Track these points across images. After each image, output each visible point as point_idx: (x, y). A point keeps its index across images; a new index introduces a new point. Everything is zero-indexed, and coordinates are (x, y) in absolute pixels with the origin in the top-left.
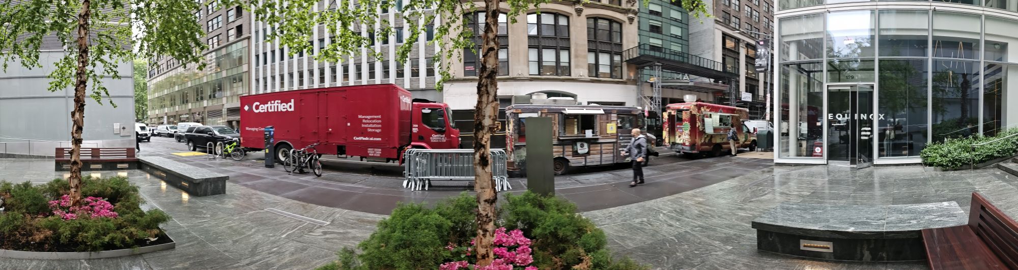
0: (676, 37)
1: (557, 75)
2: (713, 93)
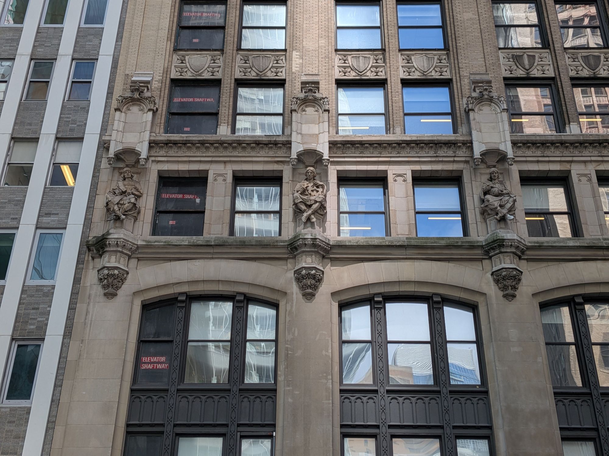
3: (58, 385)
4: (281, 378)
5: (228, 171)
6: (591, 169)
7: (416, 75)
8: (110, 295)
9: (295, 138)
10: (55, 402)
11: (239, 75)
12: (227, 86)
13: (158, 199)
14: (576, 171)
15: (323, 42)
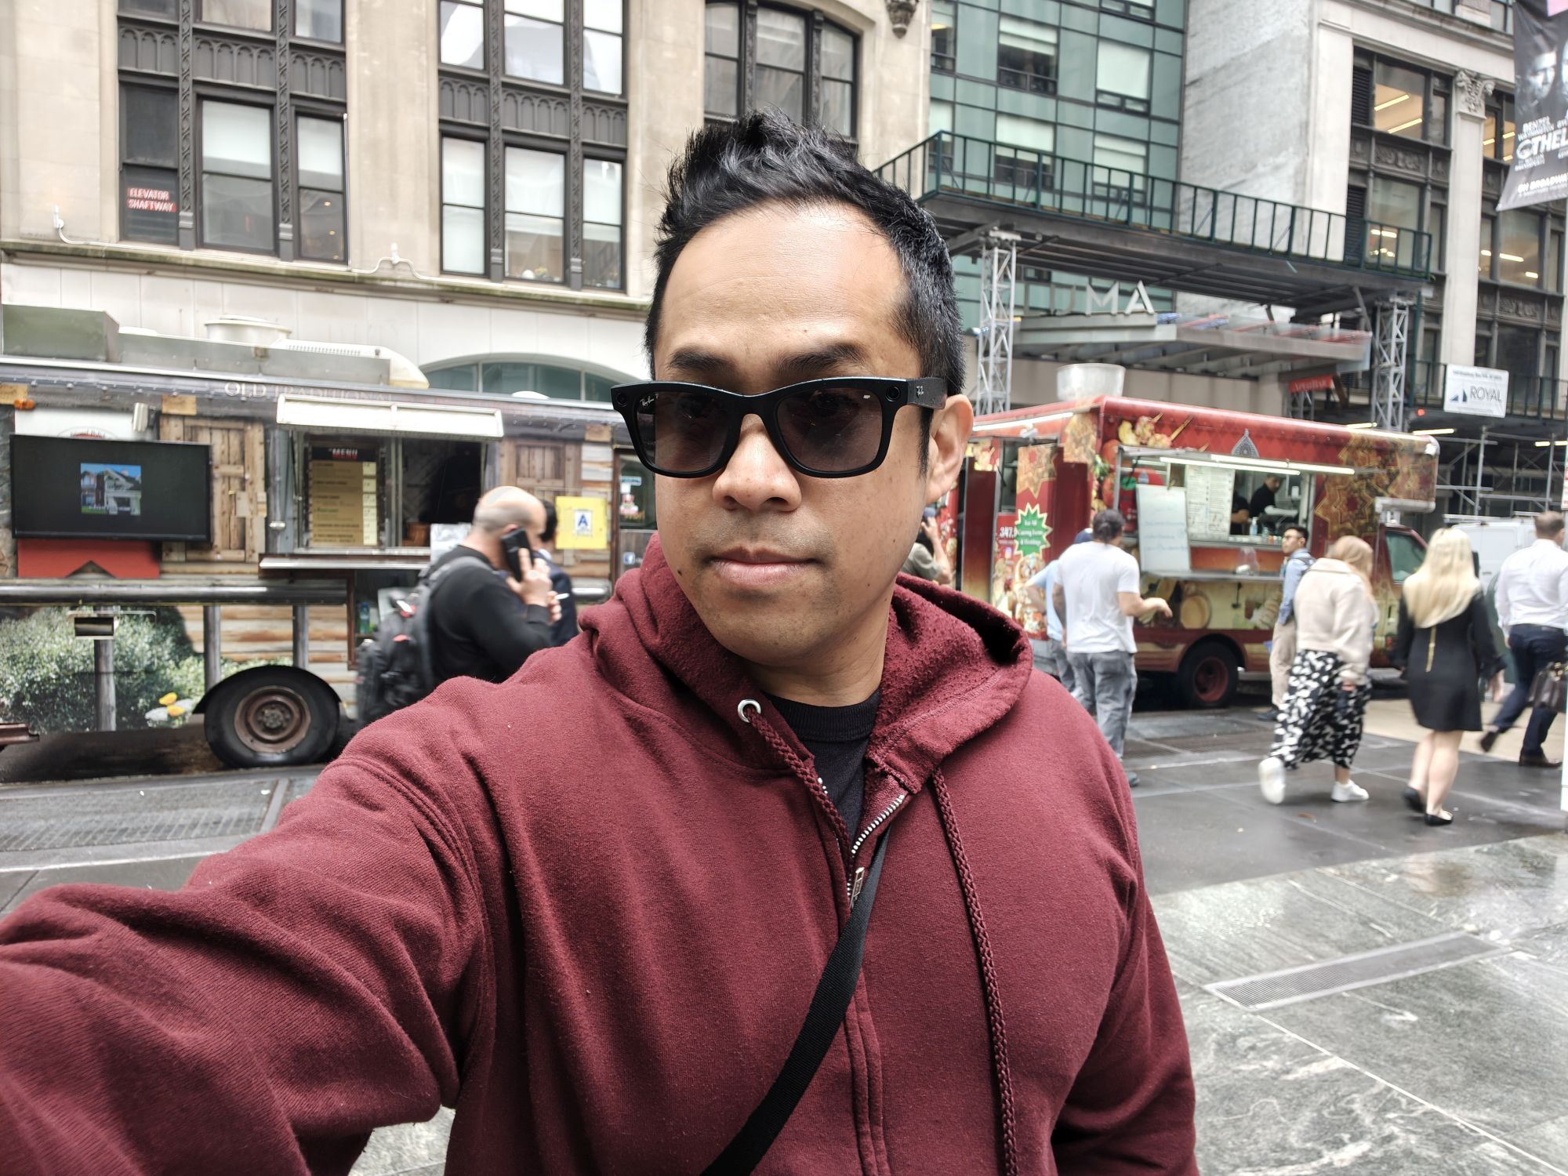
0: (1122, 105)
1: (566, 282)
2: (1282, 376)
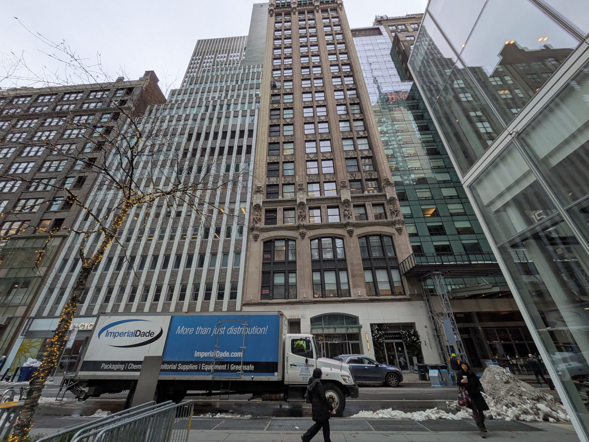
1: (339, 296)
3: (245, 262)
4: (297, 259)
5: (282, 208)
6: (370, 203)
7: (327, 180)
8: (256, 241)
9: (298, 199)
10: (245, 267)
11: (283, 182)
12: (280, 186)
13: (266, 216)
14: (367, 204)
15: (303, 173)
